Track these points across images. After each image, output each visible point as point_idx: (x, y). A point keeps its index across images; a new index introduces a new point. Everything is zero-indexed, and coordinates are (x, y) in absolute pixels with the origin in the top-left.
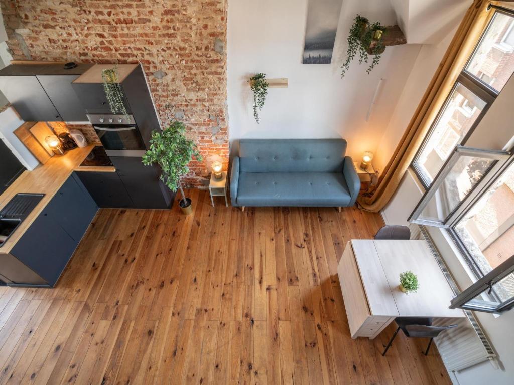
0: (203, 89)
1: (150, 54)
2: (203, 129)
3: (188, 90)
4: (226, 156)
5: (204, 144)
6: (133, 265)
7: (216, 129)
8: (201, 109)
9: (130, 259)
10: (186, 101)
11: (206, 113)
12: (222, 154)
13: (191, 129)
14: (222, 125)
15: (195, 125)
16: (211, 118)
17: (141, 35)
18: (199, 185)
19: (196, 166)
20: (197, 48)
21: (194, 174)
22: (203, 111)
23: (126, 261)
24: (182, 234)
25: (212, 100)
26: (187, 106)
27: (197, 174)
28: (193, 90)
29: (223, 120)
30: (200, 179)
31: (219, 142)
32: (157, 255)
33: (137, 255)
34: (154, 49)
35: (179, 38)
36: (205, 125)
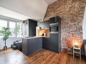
0: (76, 22)
1: (64, 17)
2: (74, 33)
3: (71, 22)
4: (81, 42)
5: (73, 37)
6: (45, 61)
7: (78, 33)
8: (74, 27)
9: (45, 59)
10: (70, 25)
11: (76, 28)
12: (79, 41)
13: (69, 33)
14: (81, 31)
15: (71, 31)
16: (77, 29)
17: (63, 14)
18: (68, 52)
19: (69, 45)
20: (76, 12)
21: (67, 47)
22: (75, 27)
23: (44, 59)
24: (63, 61)
25: (78, 24)
26: (70, 26)
27: (69, 48)
28: (73, 22)
29: (82, 29)
30: (69, 49)
31: (79, 37)
32: (53, 62)
33: (47, 59)
34: (65, 15)
35: (72, 11)
36: (74, 31)
